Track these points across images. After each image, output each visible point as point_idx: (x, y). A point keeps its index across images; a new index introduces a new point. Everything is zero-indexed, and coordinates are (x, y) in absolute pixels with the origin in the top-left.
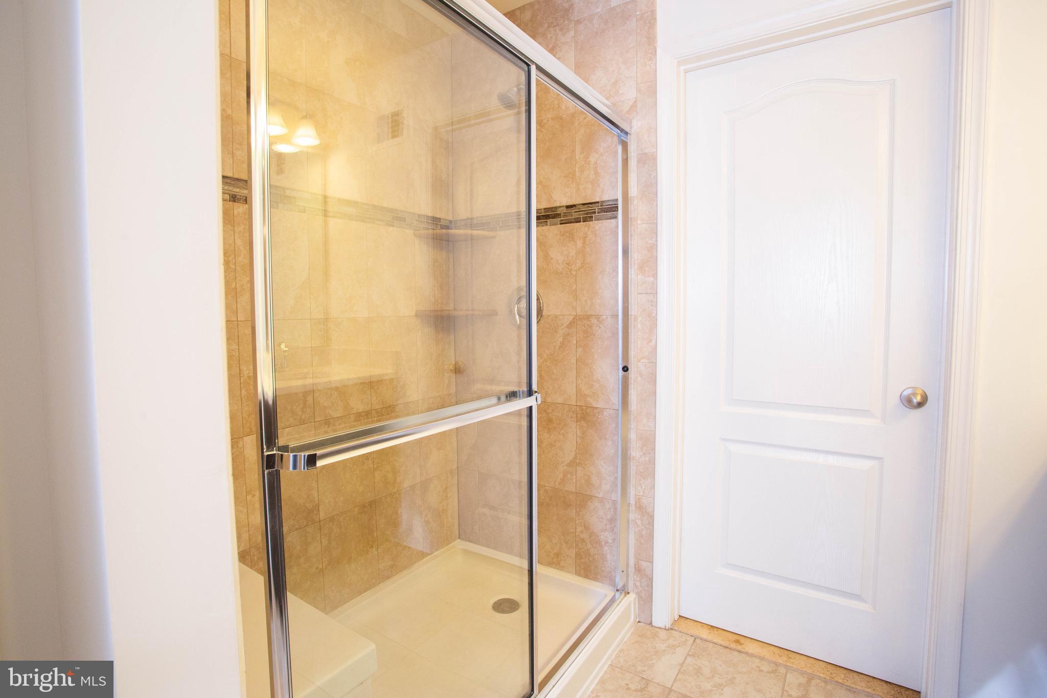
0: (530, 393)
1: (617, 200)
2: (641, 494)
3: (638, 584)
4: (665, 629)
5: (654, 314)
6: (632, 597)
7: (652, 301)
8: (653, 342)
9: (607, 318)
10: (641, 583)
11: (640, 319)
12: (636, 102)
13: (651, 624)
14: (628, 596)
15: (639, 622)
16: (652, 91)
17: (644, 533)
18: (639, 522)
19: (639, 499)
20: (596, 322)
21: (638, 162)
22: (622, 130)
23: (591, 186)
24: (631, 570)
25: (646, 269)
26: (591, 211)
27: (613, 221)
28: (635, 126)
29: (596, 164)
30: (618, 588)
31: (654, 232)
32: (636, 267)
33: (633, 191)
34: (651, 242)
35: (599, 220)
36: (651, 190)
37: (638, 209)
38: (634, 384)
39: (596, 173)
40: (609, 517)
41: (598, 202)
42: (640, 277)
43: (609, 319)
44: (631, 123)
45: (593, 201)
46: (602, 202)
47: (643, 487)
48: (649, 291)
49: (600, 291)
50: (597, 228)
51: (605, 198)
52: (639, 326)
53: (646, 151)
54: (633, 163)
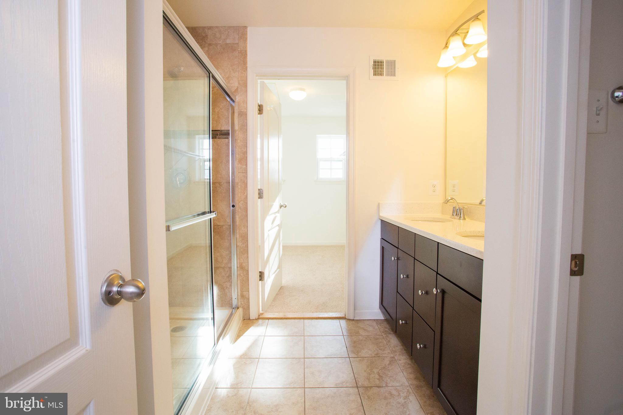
0: (211, 212)
1: (229, 130)
2: (242, 261)
3: (243, 303)
4: (256, 319)
5: (246, 182)
6: (241, 310)
7: (245, 176)
8: (246, 194)
9: (224, 183)
10: (244, 302)
11: (239, 184)
12: (237, 88)
13: (249, 319)
14: (238, 310)
15: (244, 320)
16: (245, 85)
17: (244, 279)
18: (242, 274)
19: (241, 264)
20: (218, 185)
21: (238, 115)
22: (232, 99)
23: (215, 123)
24: (239, 297)
25: (242, 162)
26: (215, 134)
27: (227, 140)
28: (238, 98)
29: (219, 112)
30: (234, 307)
31: (246, 146)
32: (238, 161)
33: (236, 127)
34: (244, 150)
35: (220, 138)
36: (244, 127)
37: (239, 135)
38: (237, 213)
39: (218, 117)
40: (227, 275)
41: (219, 130)
42: (239, 165)
43: (225, 184)
44: (235, 97)
45: (217, 129)
46: (221, 130)
47: (243, 259)
48: (243, 172)
49: (221, 171)
50: (219, 142)
51: (223, 129)
52: (239, 187)
53: (242, 111)
54: (236, 115)
